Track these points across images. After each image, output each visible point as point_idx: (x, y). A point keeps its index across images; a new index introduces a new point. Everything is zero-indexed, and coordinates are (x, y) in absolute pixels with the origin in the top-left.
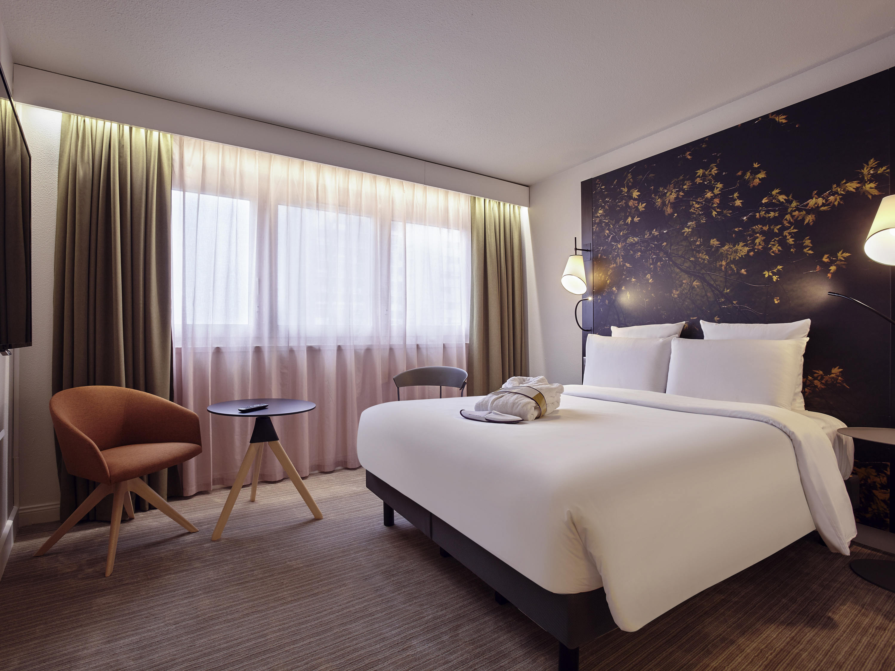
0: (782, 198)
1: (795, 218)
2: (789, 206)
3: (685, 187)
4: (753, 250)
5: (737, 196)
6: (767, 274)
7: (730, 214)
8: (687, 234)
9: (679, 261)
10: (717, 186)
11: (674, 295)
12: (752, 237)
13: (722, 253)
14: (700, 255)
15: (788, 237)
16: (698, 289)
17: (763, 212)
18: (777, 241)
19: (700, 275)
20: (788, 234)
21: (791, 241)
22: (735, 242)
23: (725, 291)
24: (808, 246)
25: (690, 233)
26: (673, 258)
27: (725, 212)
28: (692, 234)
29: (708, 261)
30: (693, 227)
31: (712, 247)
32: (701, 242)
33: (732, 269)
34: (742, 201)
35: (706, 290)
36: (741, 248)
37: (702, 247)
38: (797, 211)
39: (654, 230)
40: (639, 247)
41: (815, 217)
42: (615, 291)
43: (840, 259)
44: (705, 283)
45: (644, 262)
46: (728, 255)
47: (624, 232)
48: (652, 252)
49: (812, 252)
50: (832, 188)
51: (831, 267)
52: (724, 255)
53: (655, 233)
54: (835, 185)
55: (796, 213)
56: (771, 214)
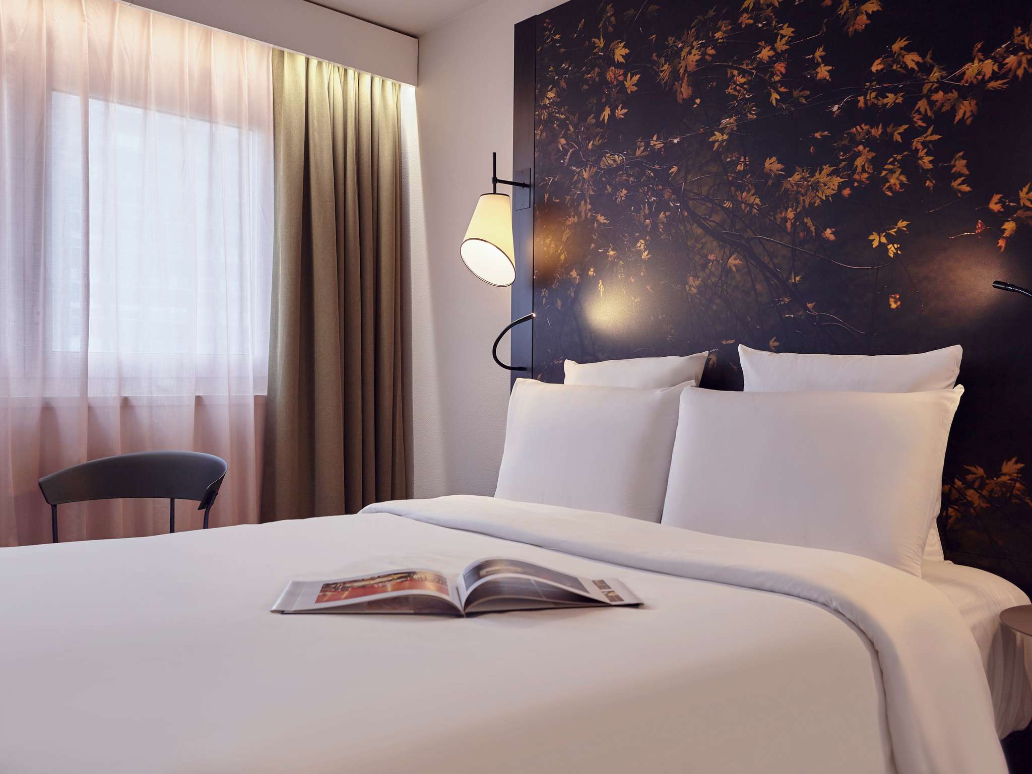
0: (911, 60)
1: (936, 108)
2: (925, 79)
3: (718, 35)
4: (849, 183)
5: (820, 57)
6: (876, 240)
7: (806, 98)
8: (719, 146)
9: (701, 211)
10: (781, 32)
11: (690, 289)
12: (849, 153)
13: (787, 190)
14: (744, 194)
15: (922, 153)
16: (738, 276)
17: (873, 95)
18: (899, 161)
19: (743, 242)
20: (921, 147)
21: (926, 162)
22: (814, 167)
23: (791, 279)
24: (960, 175)
25: (724, 144)
26: (691, 202)
27: (796, 93)
28: (729, 146)
29: (760, 209)
30: (732, 129)
31: (767, 176)
32: (745, 165)
33: (807, 229)
34: (830, 68)
35: (753, 276)
36: (825, 179)
37: (747, 177)
38: (940, 91)
39: (655, 138)
40: (624, 177)
41: (977, 104)
42: (575, 278)
43: (1024, 205)
44: (752, 261)
45: (633, 212)
46: (800, 195)
47: (596, 143)
48: (649, 188)
49: (968, 189)
50: (1013, 35)
51: (1007, 224)
52: (791, 196)
53: (657, 143)
54: (1019, 28)
55: (939, 96)
56: (887, 97)
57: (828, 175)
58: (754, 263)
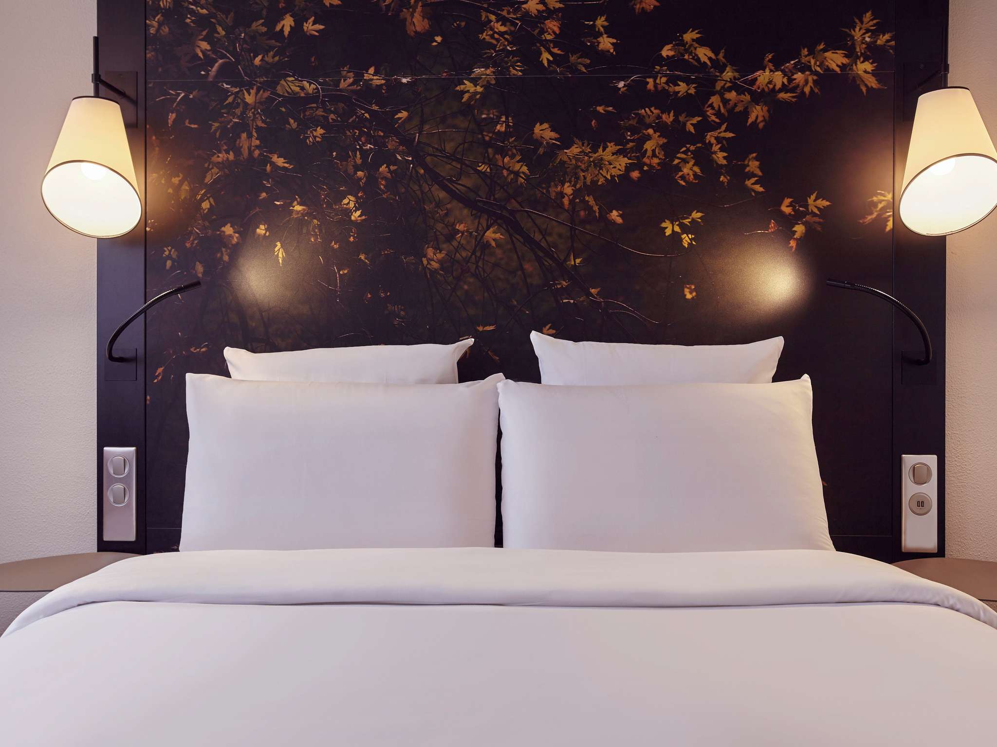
0: (704, 54)
1: (729, 107)
2: (718, 76)
4: (638, 166)
5: (602, 26)
6: (669, 228)
7: (585, 66)
8: (470, 98)
9: (445, 170)
12: (638, 134)
13: (563, 163)
14: (507, 159)
15: (716, 148)
16: (499, 252)
17: (664, 80)
18: (692, 152)
19: (505, 213)
20: (715, 141)
21: (720, 157)
22: (597, 142)
23: (570, 260)
24: (753, 175)
25: (478, 97)
26: (428, 159)
27: (573, 58)
28: (485, 101)
29: (527, 179)
30: (488, 82)
31: (538, 143)
32: (508, 126)
33: (589, 208)
34: (615, 41)
35: (520, 254)
36: (611, 158)
37: (511, 140)
38: (733, 92)
39: (372, 70)
40: (320, 112)
41: (768, 111)
42: (230, 236)
43: (812, 211)
44: (518, 237)
45: (335, 158)
46: (579, 170)
47: (269, 59)
48: (362, 133)
49: (761, 189)
50: (801, 55)
51: (797, 226)
52: (568, 170)
53: (373, 78)
54: (806, 50)
55: (732, 95)
56: (679, 85)
57: (613, 154)
58: (522, 240)
